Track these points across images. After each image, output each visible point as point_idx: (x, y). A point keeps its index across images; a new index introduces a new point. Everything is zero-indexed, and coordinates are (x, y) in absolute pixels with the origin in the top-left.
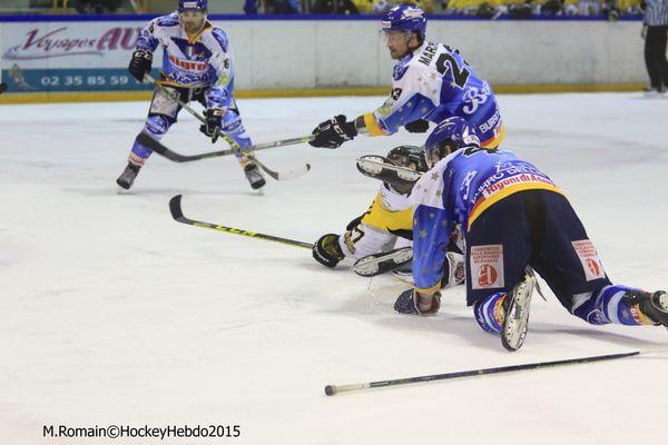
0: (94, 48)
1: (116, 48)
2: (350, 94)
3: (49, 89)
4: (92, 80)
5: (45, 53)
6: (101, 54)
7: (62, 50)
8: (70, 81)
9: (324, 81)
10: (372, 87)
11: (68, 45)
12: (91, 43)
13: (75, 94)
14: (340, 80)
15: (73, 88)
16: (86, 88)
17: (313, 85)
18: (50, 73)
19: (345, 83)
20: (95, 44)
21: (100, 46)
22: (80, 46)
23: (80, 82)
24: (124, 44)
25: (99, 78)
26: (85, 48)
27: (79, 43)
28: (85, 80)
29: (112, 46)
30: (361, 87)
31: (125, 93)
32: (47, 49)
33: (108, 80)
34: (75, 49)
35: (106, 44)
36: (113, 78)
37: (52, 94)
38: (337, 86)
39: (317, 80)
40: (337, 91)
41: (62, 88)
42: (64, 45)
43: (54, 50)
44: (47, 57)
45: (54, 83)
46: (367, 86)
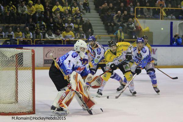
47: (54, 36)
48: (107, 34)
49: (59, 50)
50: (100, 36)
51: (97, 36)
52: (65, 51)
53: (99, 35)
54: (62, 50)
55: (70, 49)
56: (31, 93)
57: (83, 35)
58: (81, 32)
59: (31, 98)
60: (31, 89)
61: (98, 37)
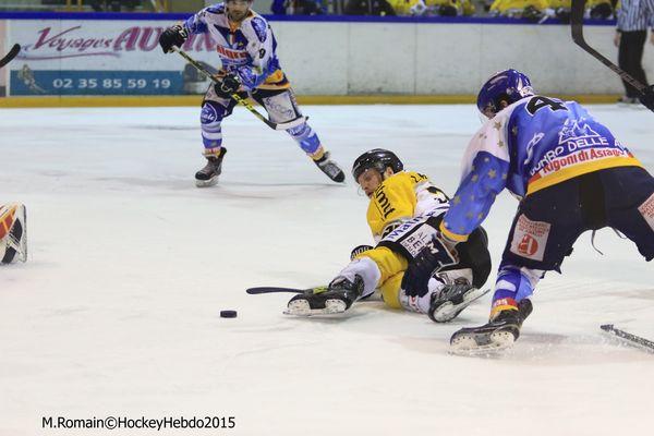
0: (110, 49)
1: (134, 49)
2: (384, 103)
3: (61, 92)
4: (107, 83)
5: (58, 54)
6: (118, 56)
7: (75, 50)
8: (84, 83)
9: (357, 87)
10: (408, 95)
11: (82, 45)
12: (107, 44)
13: (88, 98)
14: (374, 86)
15: (87, 91)
16: (100, 91)
17: (345, 93)
18: (62, 74)
19: (379, 90)
20: (111, 45)
21: (117, 46)
22: (94, 46)
23: (95, 85)
24: (143, 45)
25: (115, 81)
26: (101, 49)
27: (94, 43)
28: (100, 83)
29: (130, 46)
30: (396, 94)
31: (143, 98)
32: (59, 49)
33: (125, 83)
34: (90, 49)
35: (123, 44)
36: (130, 81)
37: (64, 97)
38: (371, 94)
39: (349, 86)
40: (372, 98)
41: (75, 91)
42: (78, 45)
43: (67, 51)
44: (60, 57)
45: (66, 86)
46: (403, 94)
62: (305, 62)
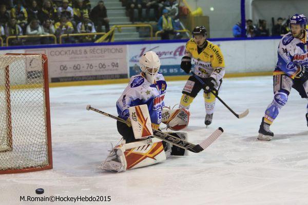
0: (172, 56)
1: (182, 55)
4: (171, 71)
6: (175, 58)
8: (161, 71)
11: (160, 54)
12: (171, 53)
16: (169, 74)
20: (173, 54)
21: (175, 54)
22: (165, 55)
25: (175, 70)
26: (168, 56)
27: (165, 53)
28: (168, 70)
29: (180, 54)
33: (179, 70)
35: (178, 53)
47: (41, 29)
48: (131, 23)
49: (53, 53)
50: (120, 27)
51: (114, 26)
52: (63, 55)
53: (118, 25)
54: (57, 53)
55: (71, 51)
56: (45, 131)
57: (89, 25)
58: (87, 21)
59: (45, 140)
60: (44, 124)
61: (116, 28)
62: (256, 57)
